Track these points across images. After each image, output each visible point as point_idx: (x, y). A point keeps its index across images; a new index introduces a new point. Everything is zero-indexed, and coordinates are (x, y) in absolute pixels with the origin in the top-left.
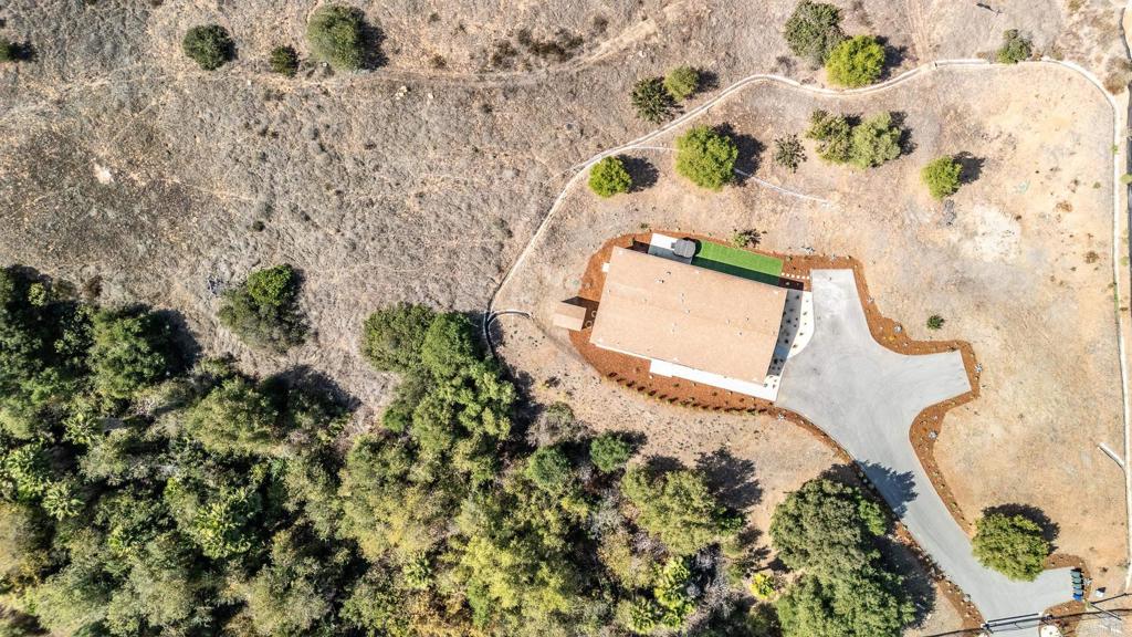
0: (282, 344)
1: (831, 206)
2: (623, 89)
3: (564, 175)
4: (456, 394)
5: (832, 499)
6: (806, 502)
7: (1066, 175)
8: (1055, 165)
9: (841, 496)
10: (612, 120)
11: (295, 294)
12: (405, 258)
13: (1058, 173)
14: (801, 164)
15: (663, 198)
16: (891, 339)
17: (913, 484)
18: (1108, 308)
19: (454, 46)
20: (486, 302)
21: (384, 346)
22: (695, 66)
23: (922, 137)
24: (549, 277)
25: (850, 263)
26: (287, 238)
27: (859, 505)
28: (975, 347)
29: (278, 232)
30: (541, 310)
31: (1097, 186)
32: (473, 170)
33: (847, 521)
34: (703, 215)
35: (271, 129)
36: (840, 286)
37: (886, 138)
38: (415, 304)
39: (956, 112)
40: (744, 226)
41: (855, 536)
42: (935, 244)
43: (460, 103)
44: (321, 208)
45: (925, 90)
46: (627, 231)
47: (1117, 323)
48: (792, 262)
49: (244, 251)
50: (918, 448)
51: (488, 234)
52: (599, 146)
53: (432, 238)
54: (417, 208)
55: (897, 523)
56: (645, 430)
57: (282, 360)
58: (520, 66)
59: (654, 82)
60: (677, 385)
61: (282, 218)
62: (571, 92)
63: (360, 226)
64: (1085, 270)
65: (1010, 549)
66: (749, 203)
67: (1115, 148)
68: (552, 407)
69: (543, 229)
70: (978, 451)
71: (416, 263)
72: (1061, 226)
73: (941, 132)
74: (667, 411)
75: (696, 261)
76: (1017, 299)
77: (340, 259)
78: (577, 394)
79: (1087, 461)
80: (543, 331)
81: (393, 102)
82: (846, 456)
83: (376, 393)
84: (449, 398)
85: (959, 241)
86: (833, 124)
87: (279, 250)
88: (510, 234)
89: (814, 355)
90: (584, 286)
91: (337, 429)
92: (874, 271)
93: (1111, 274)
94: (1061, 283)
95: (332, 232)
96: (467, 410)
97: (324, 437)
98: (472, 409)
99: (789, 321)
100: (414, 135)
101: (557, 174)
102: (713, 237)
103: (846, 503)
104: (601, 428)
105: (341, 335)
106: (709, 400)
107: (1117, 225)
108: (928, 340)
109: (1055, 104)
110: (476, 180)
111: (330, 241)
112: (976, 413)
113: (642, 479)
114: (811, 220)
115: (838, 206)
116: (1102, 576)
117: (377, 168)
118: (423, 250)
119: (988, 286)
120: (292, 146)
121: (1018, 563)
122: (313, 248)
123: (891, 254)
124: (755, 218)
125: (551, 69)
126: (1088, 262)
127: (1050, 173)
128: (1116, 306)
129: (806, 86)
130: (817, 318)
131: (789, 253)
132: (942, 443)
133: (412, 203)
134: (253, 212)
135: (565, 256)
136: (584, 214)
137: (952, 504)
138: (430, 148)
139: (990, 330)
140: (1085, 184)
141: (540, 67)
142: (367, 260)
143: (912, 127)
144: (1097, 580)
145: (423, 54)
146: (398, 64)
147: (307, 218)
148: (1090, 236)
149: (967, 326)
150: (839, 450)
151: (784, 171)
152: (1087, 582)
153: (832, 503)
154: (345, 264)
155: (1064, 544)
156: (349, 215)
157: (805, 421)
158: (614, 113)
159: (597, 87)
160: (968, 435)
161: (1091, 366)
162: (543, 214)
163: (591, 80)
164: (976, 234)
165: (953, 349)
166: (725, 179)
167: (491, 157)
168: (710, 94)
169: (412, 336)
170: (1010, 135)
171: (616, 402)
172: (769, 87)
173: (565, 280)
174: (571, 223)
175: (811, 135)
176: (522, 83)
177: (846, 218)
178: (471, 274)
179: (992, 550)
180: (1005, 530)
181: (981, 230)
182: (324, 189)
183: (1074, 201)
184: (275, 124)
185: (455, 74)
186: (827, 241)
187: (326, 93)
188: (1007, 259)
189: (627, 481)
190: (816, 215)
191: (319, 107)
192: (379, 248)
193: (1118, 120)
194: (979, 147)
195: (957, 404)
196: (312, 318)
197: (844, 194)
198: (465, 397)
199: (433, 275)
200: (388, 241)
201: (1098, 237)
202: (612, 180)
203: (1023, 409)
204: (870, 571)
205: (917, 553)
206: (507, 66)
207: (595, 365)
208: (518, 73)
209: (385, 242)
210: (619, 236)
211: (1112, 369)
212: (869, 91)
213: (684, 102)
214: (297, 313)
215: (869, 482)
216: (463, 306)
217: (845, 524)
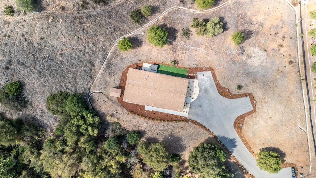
0: (19, 107)
1: (202, 50)
2: (127, 14)
3: (110, 45)
4: (78, 121)
5: (207, 150)
6: (198, 151)
7: (281, 35)
8: (276, 32)
9: (210, 149)
10: (125, 25)
11: (22, 90)
12: (58, 76)
13: (278, 35)
14: (191, 37)
15: (145, 51)
16: (225, 94)
17: (236, 142)
18: (298, 79)
19: (67, 2)
20: (87, 89)
21: (53, 106)
22: (152, 5)
23: (231, 25)
24: (109, 80)
25: (210, 69)
26: (18, 71)
27: (216, 151)
28: (254, 95)
29: (14, 70)
30: (107, 91)
31: (291, 38)
32: (78, 45)
33: (212, 157)
34: (160, 56)
35: (7, 34)
36: (207, 77)
37: (218, 26)
38: (63, 91)
39: (242, 16)
40: (173, 59)
41: (215, 162)
42: (238, 61)
43: (71, 22)
44: (28, 61)
45: (231, 9)
46: (134, 62)
47: (301, 84)
48: (190, 70)
49: (3, 77)
50: (237, 130)
51: (86, 66)
52: (121, 34)
53: (67, 69)
54: (61, 59)
55: (231, 155)
56: (145, 129)
57: (21, 113)
58: (91, 8)
59: (137, 11)
60: (154, 114)
61: (15, 65)
62: (109, 16)
63: (42, 66)
64: (289, 67)
65: (269, 163)
66: (174, 51)
67: (296, 25)
68: (113, 123)
69: (105, 63)
70: (257, 130)
71: (62, 77)
72: (280, 52)
73: (237, 23)
74: (151, 122)
75: (158, 71)
76: (266, 78)
77: (36, 78)
78: (121, 119)
79: (294, 131)
80: (108, 98)
81: (48, 23)
82: (213, 134)
83: (53, 122)
84: (75, 123)
85: (246, 59)
86: (199, 22)
87: (15, 76)
88: (94, 66)
89: (200, 101)
90: (121, 82)
91: (41, 135)
92: (218, 71)
93: (298, 68)
94: (281, 72)
95: (32, 69)
96: (82, 127)
97: (37, 138)
98: (84, 126)
99: (191, 90)
100: (57, 34)
101: (108, 44)
102: (163, 63)
103: (212, 151)
104: (130, 129)
105: (40, 103)
106: (165, 118)
107: (299, 51)
108: (238, 93)
109: (275, 11)
110: (80, 48)
111: (32, 72)
112: (255, 117)
113: (144, 147)
114: (195, 55)
115: (204, 50)
116: (302, 169)
117: (45, 46)
118: (64, 73)
119: (256, 74)
120: (16, 40)
121: (272, 168)
122: (27, 74)
123: (223, 65)
124: (177, 56)
125: (102, 8)
126: (290, 64)
127: (275, 35)
128: (300, 78)
129: (191, 10)
130: (200, 88)
131: (189, 67)
132: (245, 128)
133: (59, 57)
134: (5, 63)
135: (114, 72)
136: (119, 57)
137: (249, 148)
138: (63, 38)
139: (258, 89)
140: (287, 38)
141: (98, 8)
142: (45, 77)
143: (227, 21)
144: (300, 171)
145: (57, 5)
146: (49, 10)
147: (23, 64)
148: (290, 55)
149: (251, 88)
150: (210, 132)
151: (185, 39)
152: (296, 172)
153: (207, 151)
154: (38, 79)
155: (287, 159)
156: (37, 62)
157: (198, 123)
158: (125, 22)
159: (118, 14)
160: (253, 125)
161: (293, 99)
162: (104, 57)
163: (116, 11)
164: (251, 57)
165: (246, 96)
166: (164, 43)
167: (84, 40)
168: (158, 14)
169: (63, 102)
170: (261, 23)
171: (134, 120)
172: (178, 11)
173: (114, 80)
174: (115, 61)
175: (193, 26)
176: (92, 13)
177: (207, 54)
178: (82, 80)
179: (263, 164)
180: (267, 157)
181: (253, 55)
182: (28, 54)
183: (284, 44)
184: (8, 33)
185: (69, 12)
186: (202, 62)
187: (25, 21)
188: (262, 65)
189: (139, 147)
190: (197, 53)
191: (23, 26)
192: (49, 73)
193: (297, 15)
194: (251, 27)
195: (249, 114)
196: (29, 98)
197: (206, 46)
198: (81, 122)
199: (68, 81)
200: (52, 70)
201: (292, 55)
202: (125, 45)
203: (271, 115)
204: (222, 173)
205: (238, 165)
206: (86, 8)
207: (126, 109)
208: (91, 10)
209: (51, 71)
210: (132, 64)
211: (300, 100)
212: (212, 10)
213: (149, 17)
214: (23, 97)
215: (221, 142)
216: (80, 91)
217: (211, 159)
